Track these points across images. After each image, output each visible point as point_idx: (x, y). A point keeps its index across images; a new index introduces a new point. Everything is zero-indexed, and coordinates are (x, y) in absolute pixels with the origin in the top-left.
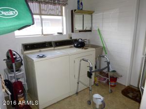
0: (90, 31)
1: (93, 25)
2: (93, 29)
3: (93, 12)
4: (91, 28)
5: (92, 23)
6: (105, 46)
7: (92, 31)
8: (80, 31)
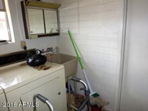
0: (57, 34)
1: (62, 26)
2: (61, 32)
3: (59, 6)
4: (58, 30)
5: (58, 23)
6: (80, 56)
7: (61, 35)
8: (40, 36)
